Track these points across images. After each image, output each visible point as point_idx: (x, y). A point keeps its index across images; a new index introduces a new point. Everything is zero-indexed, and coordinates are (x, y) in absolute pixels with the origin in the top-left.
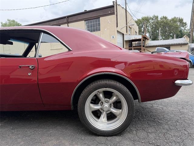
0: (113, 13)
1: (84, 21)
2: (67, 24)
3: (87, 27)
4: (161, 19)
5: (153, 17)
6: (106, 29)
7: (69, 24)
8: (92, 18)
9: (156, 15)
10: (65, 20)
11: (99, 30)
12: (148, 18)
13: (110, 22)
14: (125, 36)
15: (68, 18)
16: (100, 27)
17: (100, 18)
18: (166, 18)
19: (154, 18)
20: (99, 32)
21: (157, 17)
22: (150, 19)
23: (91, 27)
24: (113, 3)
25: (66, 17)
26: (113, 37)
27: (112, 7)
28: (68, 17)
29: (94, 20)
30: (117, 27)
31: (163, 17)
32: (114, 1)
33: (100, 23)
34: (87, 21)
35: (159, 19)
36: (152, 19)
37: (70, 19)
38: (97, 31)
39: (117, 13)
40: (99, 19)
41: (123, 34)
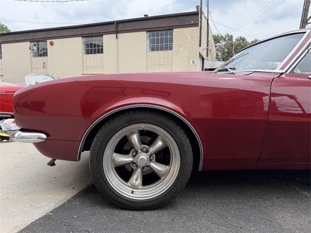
0: (196, 25)
1: (145, 32)
2: (115, 35)
3: (150, 42)
4: (237, 40)
5: (226, 37)
6: (182, 49)
7: (118, 35)
8: (160, 29)
9: (230, 34)
10: (113, 28)
11: (171, 48)
12: (218, 36)
13: (190, 38)
14: (205, 61)
15: (118, 25)
16: (172, 44)
17: (174, 30)
18: (243, 39)
19: (227, 39)
20: (169, 52)
21: (232, 37)
22: (221, 39)
23: (158, 42)
24: (197, 9)
25: (114, 23)
26: (193, 62)
27: (195, 14)
28: (119, 23)
29: (162, 32)
30: (200, 46)
31: (241, 38)
32: (199, 6)
33: (172, 37)
34: (151, 33)
35: (234, 41)
36: (225, 39)
37: (121, 27)
38: (159, 50)
39: (201, 25)
40: (171, 31)
41: (203, 59)
